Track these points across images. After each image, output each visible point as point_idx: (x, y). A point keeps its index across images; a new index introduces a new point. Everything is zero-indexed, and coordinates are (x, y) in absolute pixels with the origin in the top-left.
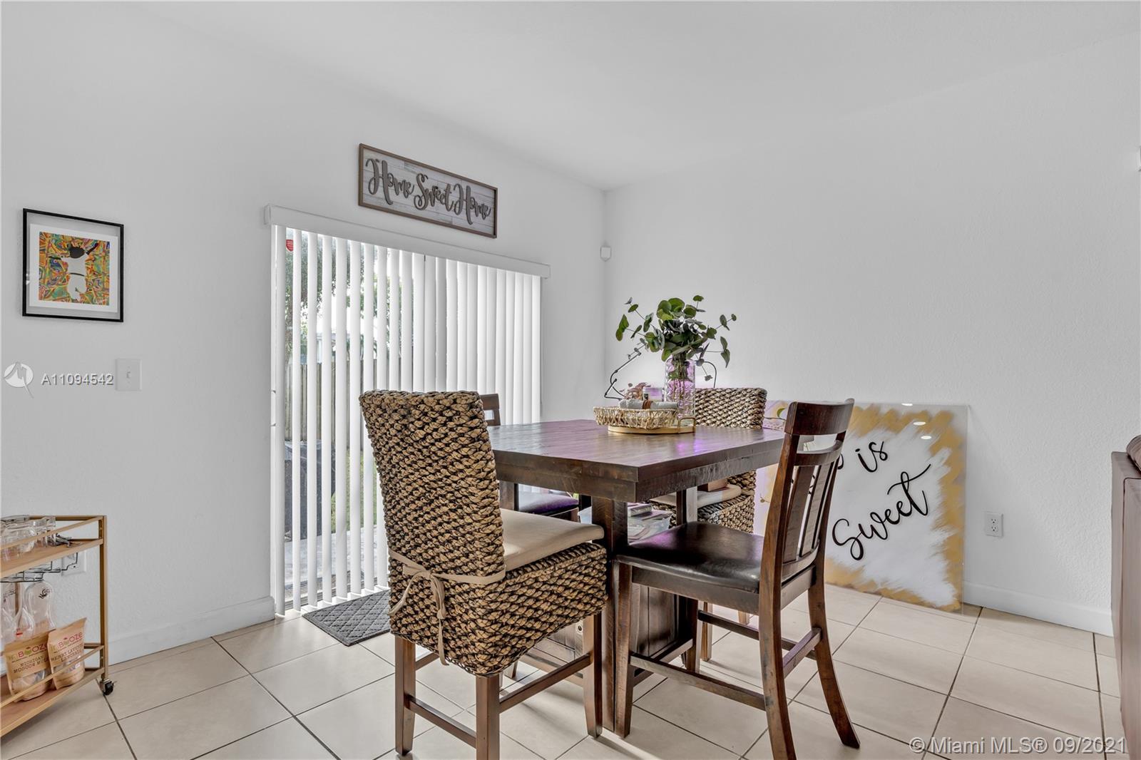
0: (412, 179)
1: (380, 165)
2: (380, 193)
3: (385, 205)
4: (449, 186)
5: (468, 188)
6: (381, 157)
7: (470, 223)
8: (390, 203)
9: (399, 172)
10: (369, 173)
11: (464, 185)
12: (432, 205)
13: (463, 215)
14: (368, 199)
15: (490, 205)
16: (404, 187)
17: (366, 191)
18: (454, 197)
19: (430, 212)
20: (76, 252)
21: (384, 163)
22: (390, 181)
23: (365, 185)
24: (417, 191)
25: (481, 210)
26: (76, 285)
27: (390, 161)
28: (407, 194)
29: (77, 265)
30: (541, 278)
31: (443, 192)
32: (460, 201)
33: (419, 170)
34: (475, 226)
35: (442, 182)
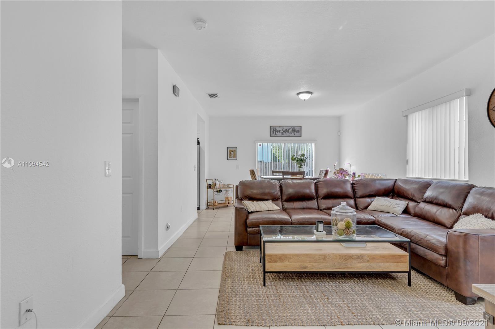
0: (281, 129)
1: (274, 129)
2: (274, 133)
3: (275, 135)
4: (289, 129)
5: (294, 128)
6: (274, 127)
7: (295, 135)
8: (276, 135)
9: (278, 129)
10: (272, 130)
11: (293, 127)
12: (285, 133)
13: (293, 133)
14: (272, 135)
15: (300, 130)
16: (279, 131)
17: (271, 134)
18: (290, 130)
19: (285, 135)
20: (232, 152)
21: (275, 128)
22: (276, 131)
23: (271, 133)
24: (282, 131)
25: (298, 131)
26: (232, 156)
27: (276, 127)
28: (280, 132)
29: (232, 153)
30: (315, 144)
31: (288, 130)
32: (292, 131)
33: (282, 127)
34: (296, 135)
35: (287, 128)
